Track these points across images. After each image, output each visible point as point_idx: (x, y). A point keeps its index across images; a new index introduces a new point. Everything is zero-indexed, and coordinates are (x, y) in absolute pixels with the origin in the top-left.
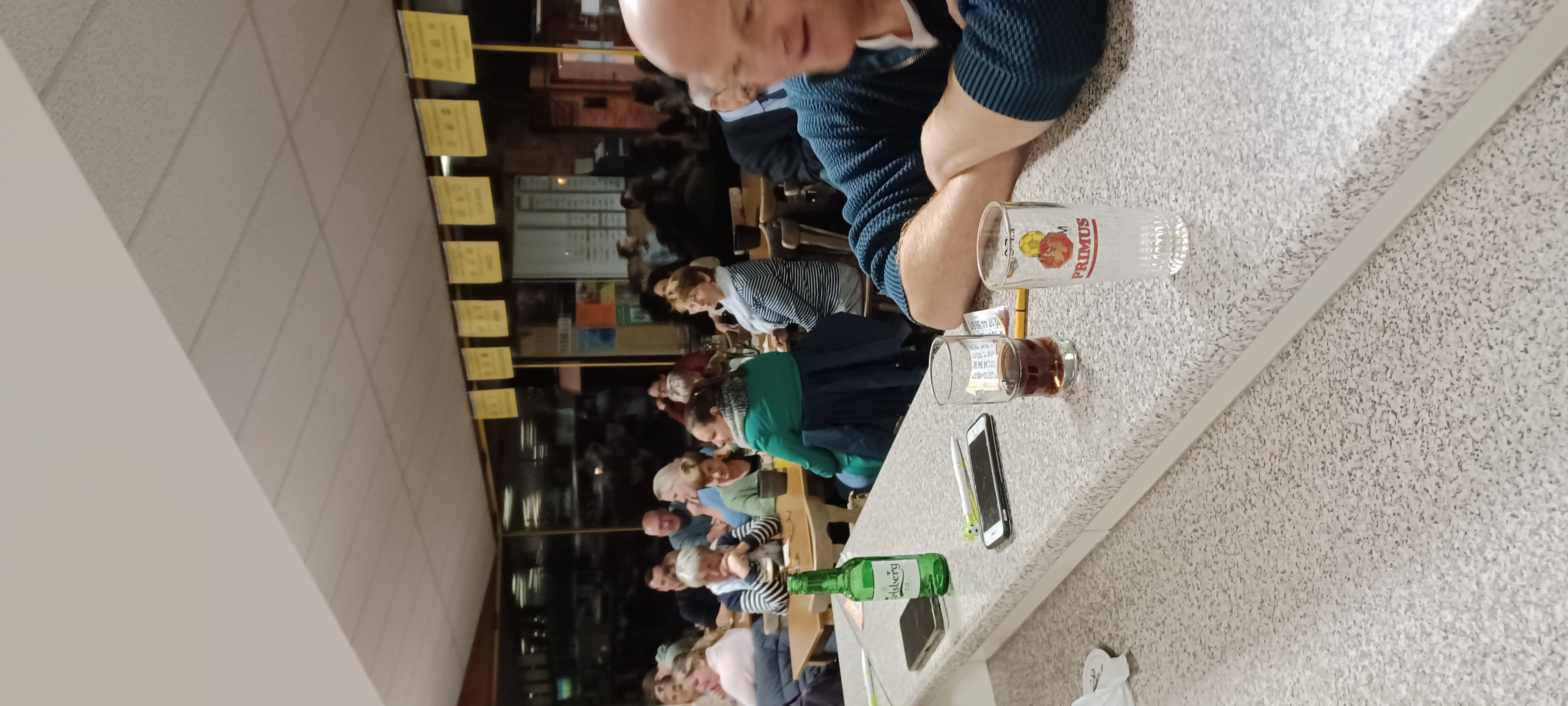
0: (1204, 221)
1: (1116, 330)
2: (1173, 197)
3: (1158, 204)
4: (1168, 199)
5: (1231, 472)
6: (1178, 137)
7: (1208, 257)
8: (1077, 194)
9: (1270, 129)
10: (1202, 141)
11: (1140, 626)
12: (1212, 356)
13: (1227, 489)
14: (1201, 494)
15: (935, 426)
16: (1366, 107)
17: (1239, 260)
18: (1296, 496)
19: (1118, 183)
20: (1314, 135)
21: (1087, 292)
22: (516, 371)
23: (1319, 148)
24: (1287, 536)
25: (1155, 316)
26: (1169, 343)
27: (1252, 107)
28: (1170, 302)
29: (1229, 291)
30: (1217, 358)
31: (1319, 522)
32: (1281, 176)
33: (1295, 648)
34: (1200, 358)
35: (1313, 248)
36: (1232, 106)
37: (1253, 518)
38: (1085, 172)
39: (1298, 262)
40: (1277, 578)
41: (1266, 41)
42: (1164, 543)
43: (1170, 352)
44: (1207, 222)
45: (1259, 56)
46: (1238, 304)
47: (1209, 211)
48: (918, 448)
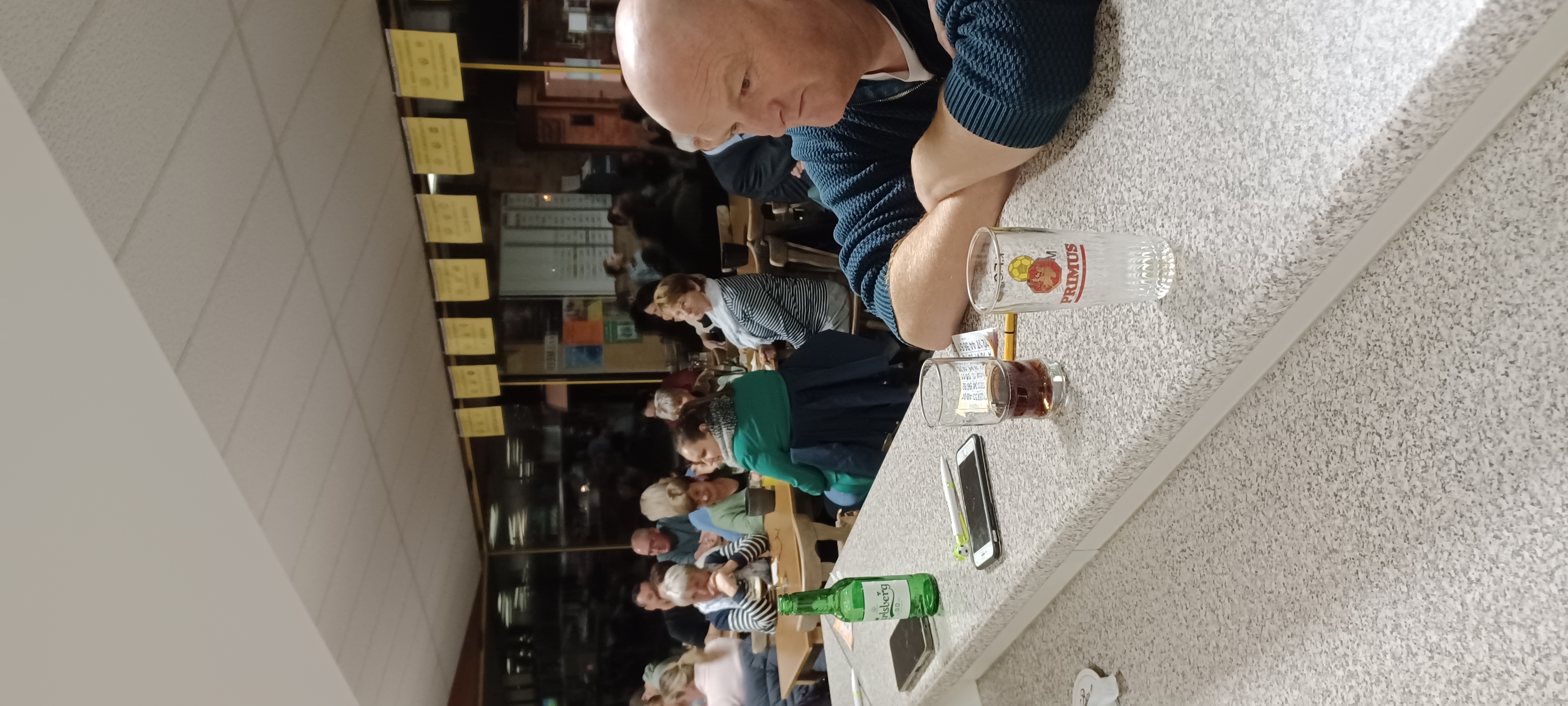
0: (1190, 247)
1: (1104, 353)
2: (1159, 223)
3: (1145, 229)
4: (1154, 224)
5: (1219, 493)
6: (1164, 164)
7: (1194, 282)
8: (1065, 218)
9: (1255, 157)
10: (1188, 169)
11: (1129, 646)
12: (1199, 379)
13: (1214, 508)
14: (1189, 514)
15: (924, 446)
16: (1349, 137)
17: (1226, 285)
18: (1283, 516)
19: (1106, 208)
20: (1298, 163)
21: (1075, 315)
22: (503, 388)
23: (1303, 175)
24: (1275, 556)
25: (1142, 339)
26: (1157, 366)
27: (1237, 135)
28: (1157, 326)
29: (1215, 316)
30: (1204, 381)
31: (1306, 542)
32: (1265, 203)
33: (1283, 668)
34: (1187, 381)
35: (1297, 274)
36: (1217, 134)
37: (1240, 539)
38: (1072, 196)
39: (1283, 288)
40: (1264, 598)
41: (1250, 70)
42: (1152, 562)
43: (1158, 376)
44: (1193, 247)
45: (1244, 85)
46: (1225, 328)
47: (1195, 237)
48: (907, 468)
